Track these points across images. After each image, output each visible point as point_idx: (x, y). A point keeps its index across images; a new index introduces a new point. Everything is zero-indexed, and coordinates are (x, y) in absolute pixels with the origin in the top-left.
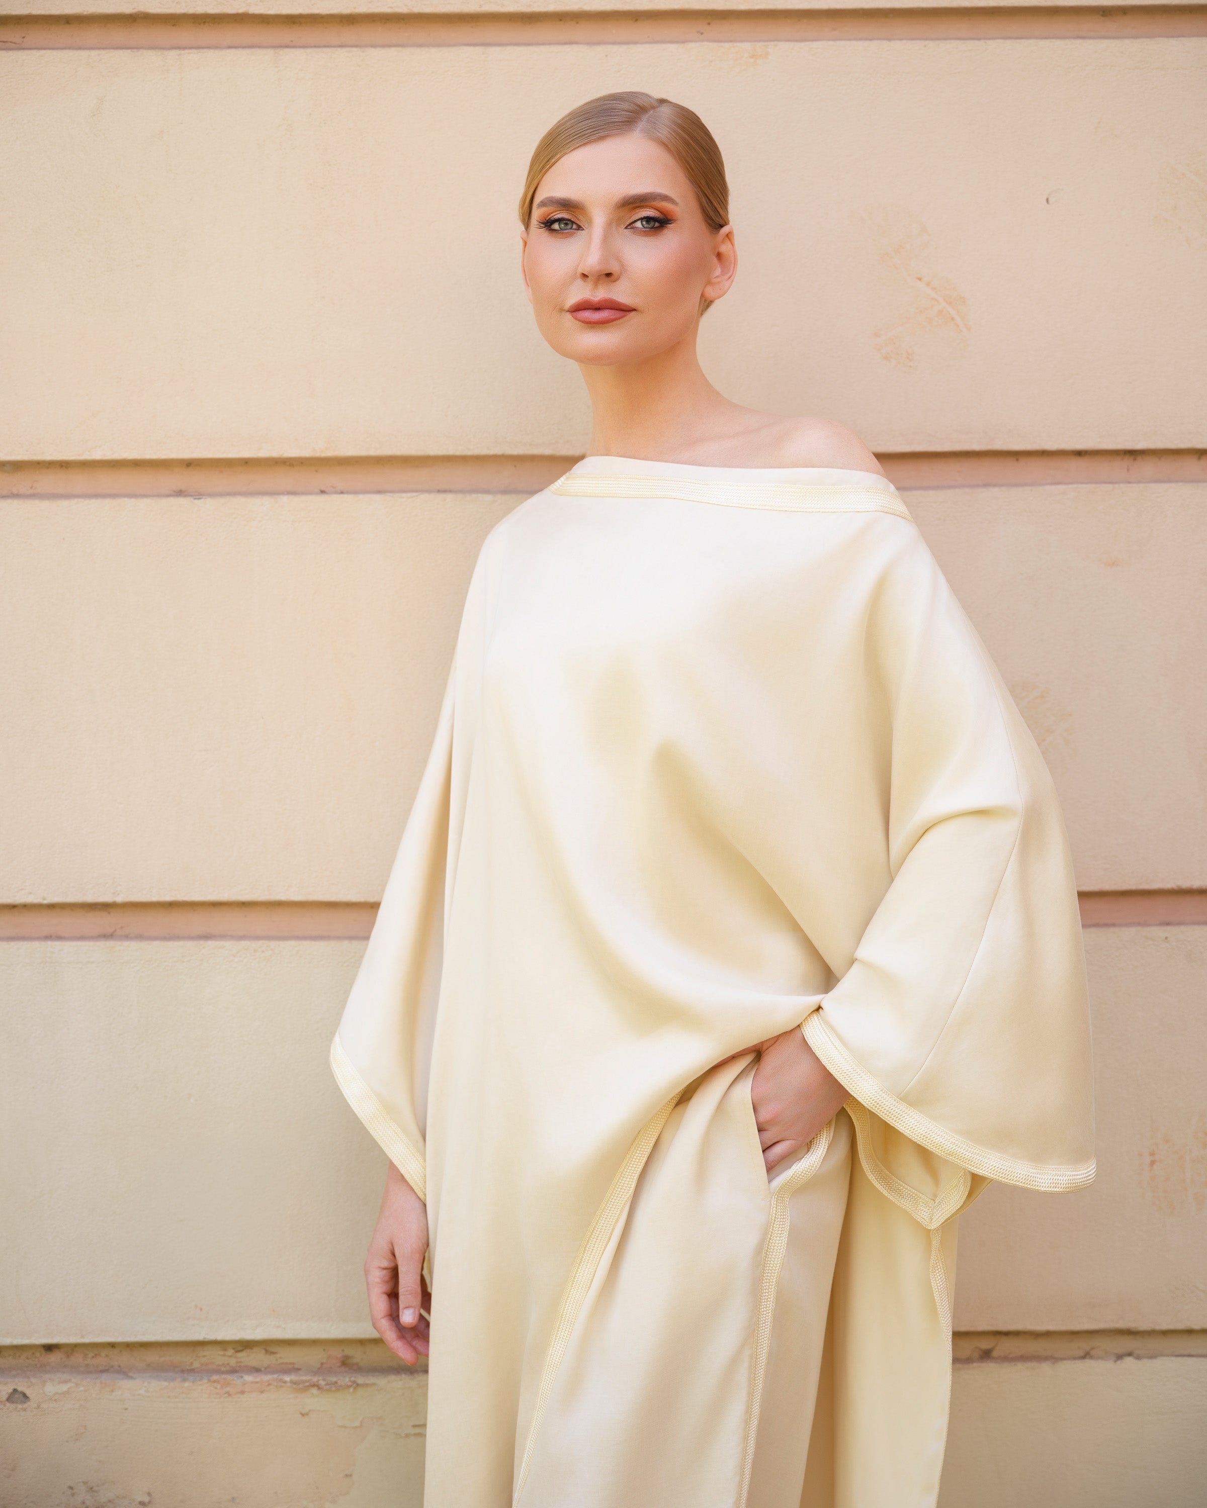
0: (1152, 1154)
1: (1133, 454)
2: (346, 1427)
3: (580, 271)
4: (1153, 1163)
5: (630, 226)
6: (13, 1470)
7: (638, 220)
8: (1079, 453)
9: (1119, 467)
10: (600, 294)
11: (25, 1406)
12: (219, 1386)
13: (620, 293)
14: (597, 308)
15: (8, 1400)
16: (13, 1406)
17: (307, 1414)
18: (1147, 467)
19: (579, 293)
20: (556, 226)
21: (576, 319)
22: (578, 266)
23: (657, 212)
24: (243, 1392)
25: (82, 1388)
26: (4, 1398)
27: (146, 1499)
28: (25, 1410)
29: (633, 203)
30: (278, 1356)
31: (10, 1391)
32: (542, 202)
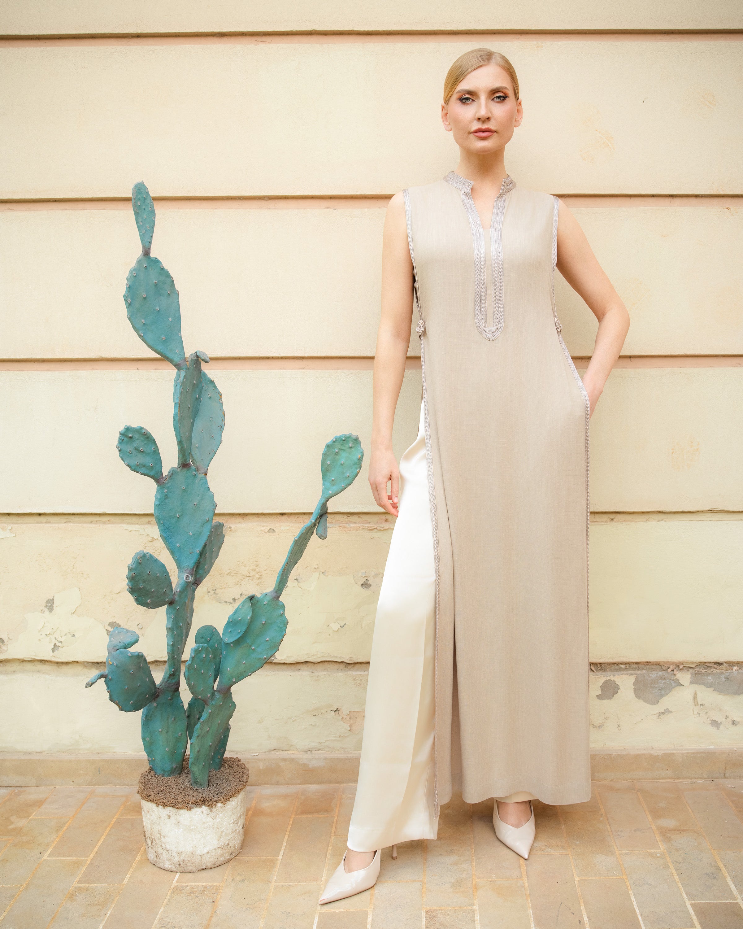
0: (673, 449)
1: (672, 196)
2: (387, 543)
3: (477, 116)
4: (673, 452)
5: (493, 99)
6: (270, 556)
7: (495, 97)
8: (653, 196)
9: (668, 200)
10: (484, 127)
11: (274, 534)
12: (342, 528)
13: (491, 125)
14: (484, 131)
15: (268, 532)
16: (270, 534)
17: (373, 538)
18: (677, 201)
19: (476, 126)
20: (464, 101)
21: (474, 135)
22: (475, 115)
23: (503, 94)
24: (350, 530)
25: (294, 528)
26: (267, 532)
27: (317, 567)
28: (274, 535)
29: (494, 92)
30: (362, 518)
31: (269, 529)
32: (459, 91)
